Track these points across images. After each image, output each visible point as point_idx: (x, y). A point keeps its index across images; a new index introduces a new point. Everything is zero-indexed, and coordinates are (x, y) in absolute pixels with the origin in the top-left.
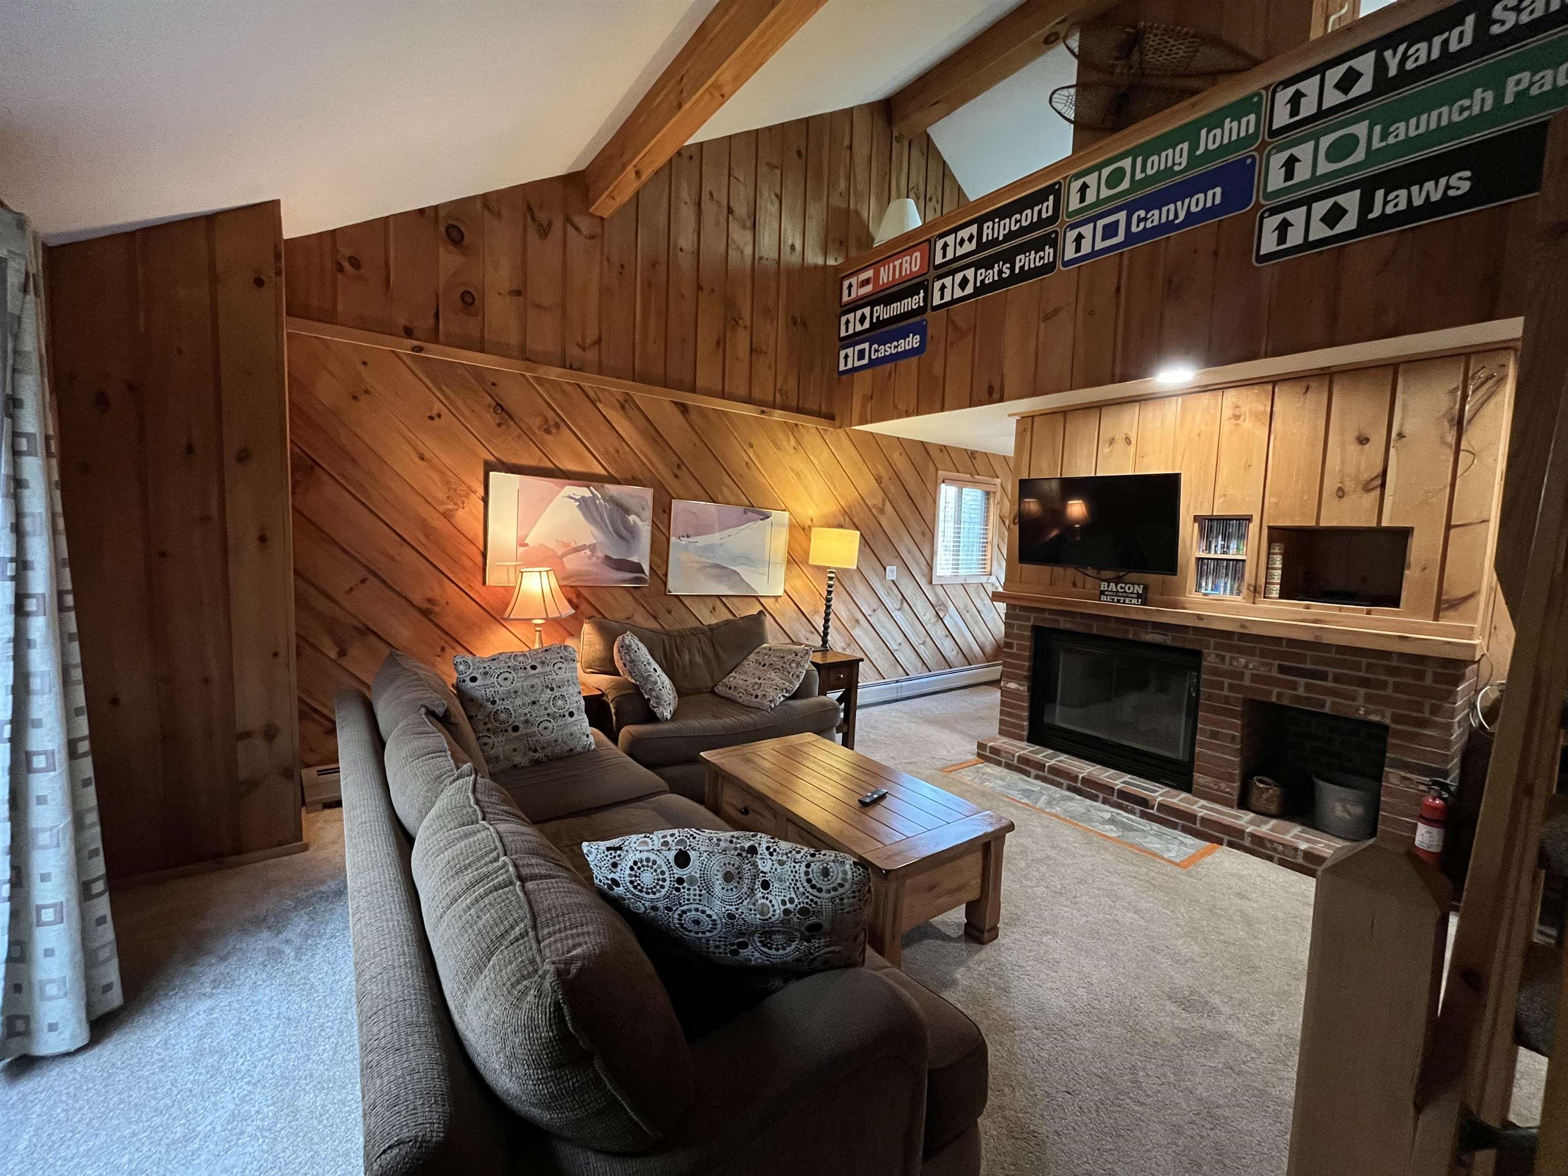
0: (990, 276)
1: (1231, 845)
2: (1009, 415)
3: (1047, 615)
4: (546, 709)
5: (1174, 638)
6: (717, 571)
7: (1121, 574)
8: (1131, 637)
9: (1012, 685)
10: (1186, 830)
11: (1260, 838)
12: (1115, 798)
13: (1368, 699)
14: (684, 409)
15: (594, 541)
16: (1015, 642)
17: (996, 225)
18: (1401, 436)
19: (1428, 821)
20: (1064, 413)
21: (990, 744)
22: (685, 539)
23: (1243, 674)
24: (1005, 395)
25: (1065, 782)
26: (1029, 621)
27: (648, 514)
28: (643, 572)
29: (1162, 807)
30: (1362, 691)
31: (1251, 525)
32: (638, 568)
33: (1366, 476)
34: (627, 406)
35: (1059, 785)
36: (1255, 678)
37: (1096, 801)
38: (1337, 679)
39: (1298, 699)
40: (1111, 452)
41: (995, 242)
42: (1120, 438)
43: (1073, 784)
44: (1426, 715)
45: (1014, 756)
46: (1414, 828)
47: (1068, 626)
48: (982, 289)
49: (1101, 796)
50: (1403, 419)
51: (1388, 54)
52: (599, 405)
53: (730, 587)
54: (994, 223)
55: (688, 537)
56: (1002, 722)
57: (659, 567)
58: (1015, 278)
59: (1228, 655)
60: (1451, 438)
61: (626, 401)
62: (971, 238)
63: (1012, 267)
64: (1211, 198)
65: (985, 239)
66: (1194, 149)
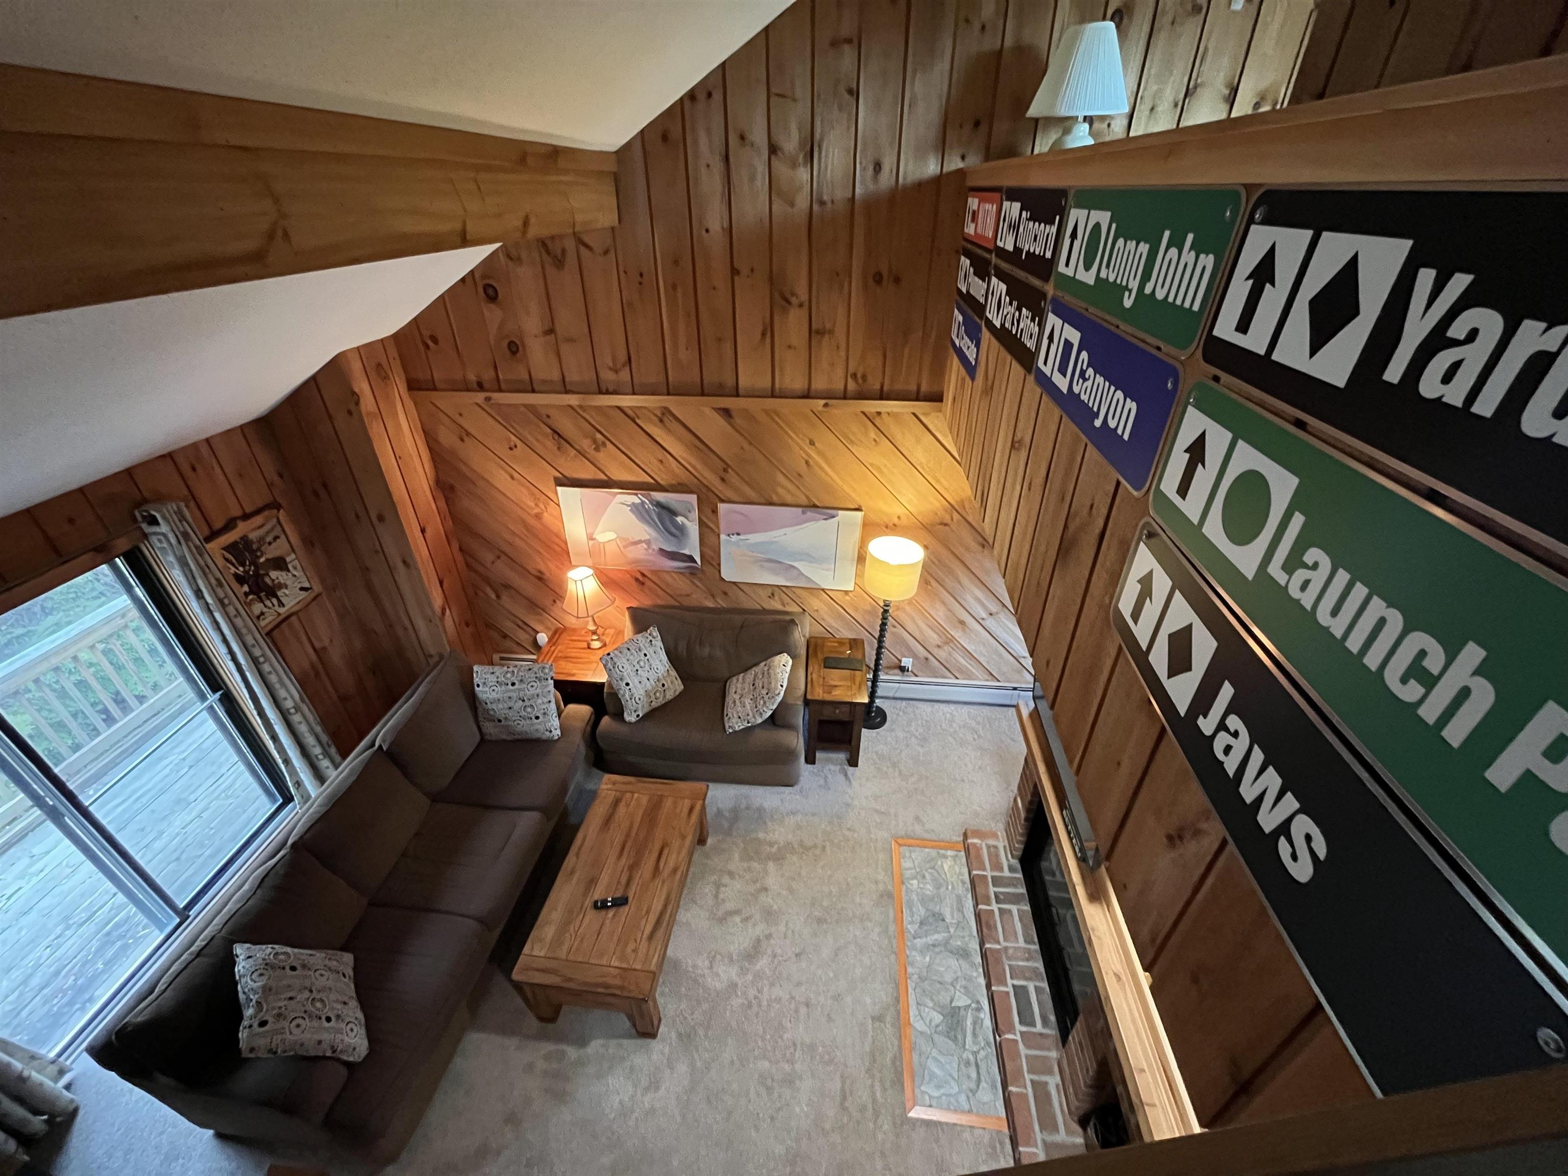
6: (771, 564)
14: (727, 414)
15: (648, 537)
17: (1026, 226)
22: (735, 536)
27: (695, 514)
28: (695, 561)
32: (691, 559)
34: (665, 419)
37: (984, 978)
45: (973, 871)
52: (637, 421)
53: (787, 579)
54: (1026, 219)
55: (738, 534)
57: (712, 558)
61: (663, 414)
62: (1014, 227)
63: (1018, 323)
64: (1128, 416)
65: (1018, 242)
66: (1148, 268)
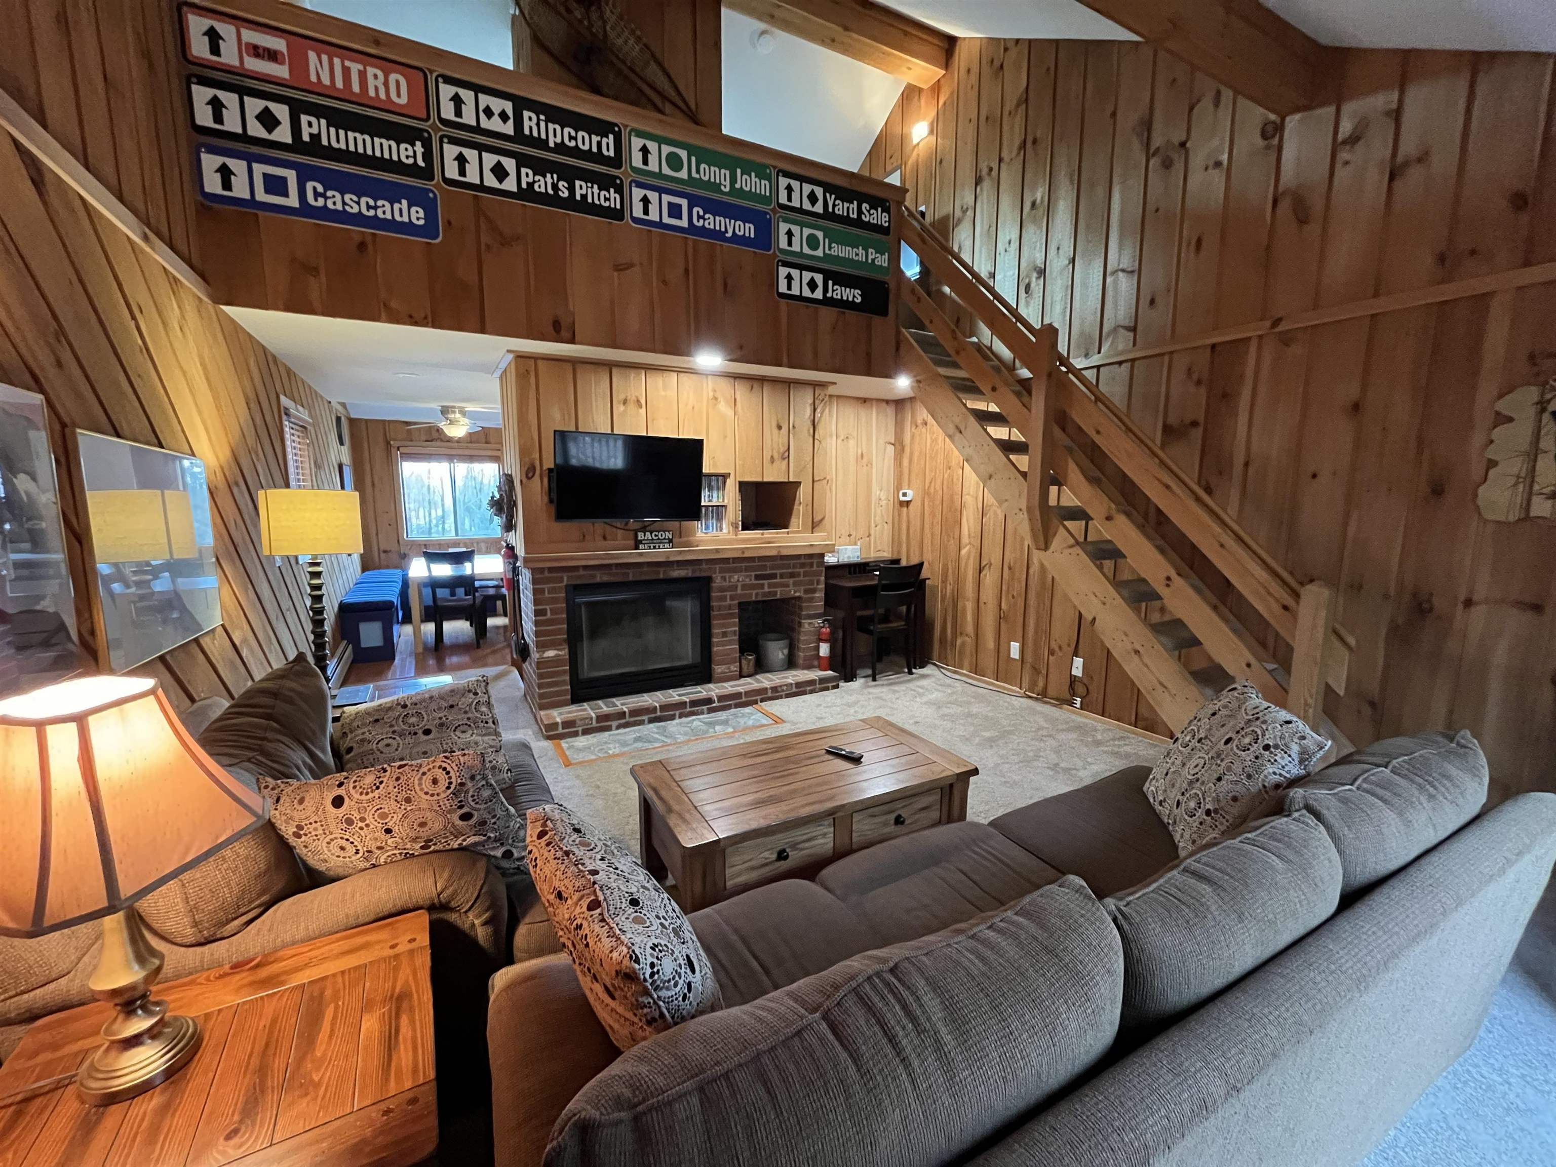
0: (544, 184)
1: (762, 701)
3: (582, 572)
5: (694, 571)
8: (661, 576)
9: (551, 653)
10: (737, 706)
11: (775, 687)
12: (688, 709)
13: (795, 584)
16: (548, 607)
17: (543, 124)
18: (794, 427)
19: (824, 641)
20: (575, 363)
21: (552, 721)
23: (736, 586)
25: (645, 718)
26: (562, 581)
28: (67, 634)
29: (721, 698)
30: (791, 581)
31: (731, 480)
32: (61, 627)
33: (782, 450)
35: (641, 723)
36: (744, 587)
37: (674, 719)
38: (782, 576)
39: (765, 594)
40: (625, 411)
41: (542, 144)
42: (631, 399)
43: (653, 715)
44: (814, 586)
45: (589, 719)
46: (818, 648)
47: (606, 579)
48: (527, 194)
49: (677, 713)
50: (794, 416)
51: (828, 195)
54: (539, 120)
56: (541, 696)
58: (572, 204)
59: (727, 575)
60: (812, 431)
62: (504, 116)
63: (571, 189)
64: (747, 230)
65: (527, 132)
66: (733, 180)
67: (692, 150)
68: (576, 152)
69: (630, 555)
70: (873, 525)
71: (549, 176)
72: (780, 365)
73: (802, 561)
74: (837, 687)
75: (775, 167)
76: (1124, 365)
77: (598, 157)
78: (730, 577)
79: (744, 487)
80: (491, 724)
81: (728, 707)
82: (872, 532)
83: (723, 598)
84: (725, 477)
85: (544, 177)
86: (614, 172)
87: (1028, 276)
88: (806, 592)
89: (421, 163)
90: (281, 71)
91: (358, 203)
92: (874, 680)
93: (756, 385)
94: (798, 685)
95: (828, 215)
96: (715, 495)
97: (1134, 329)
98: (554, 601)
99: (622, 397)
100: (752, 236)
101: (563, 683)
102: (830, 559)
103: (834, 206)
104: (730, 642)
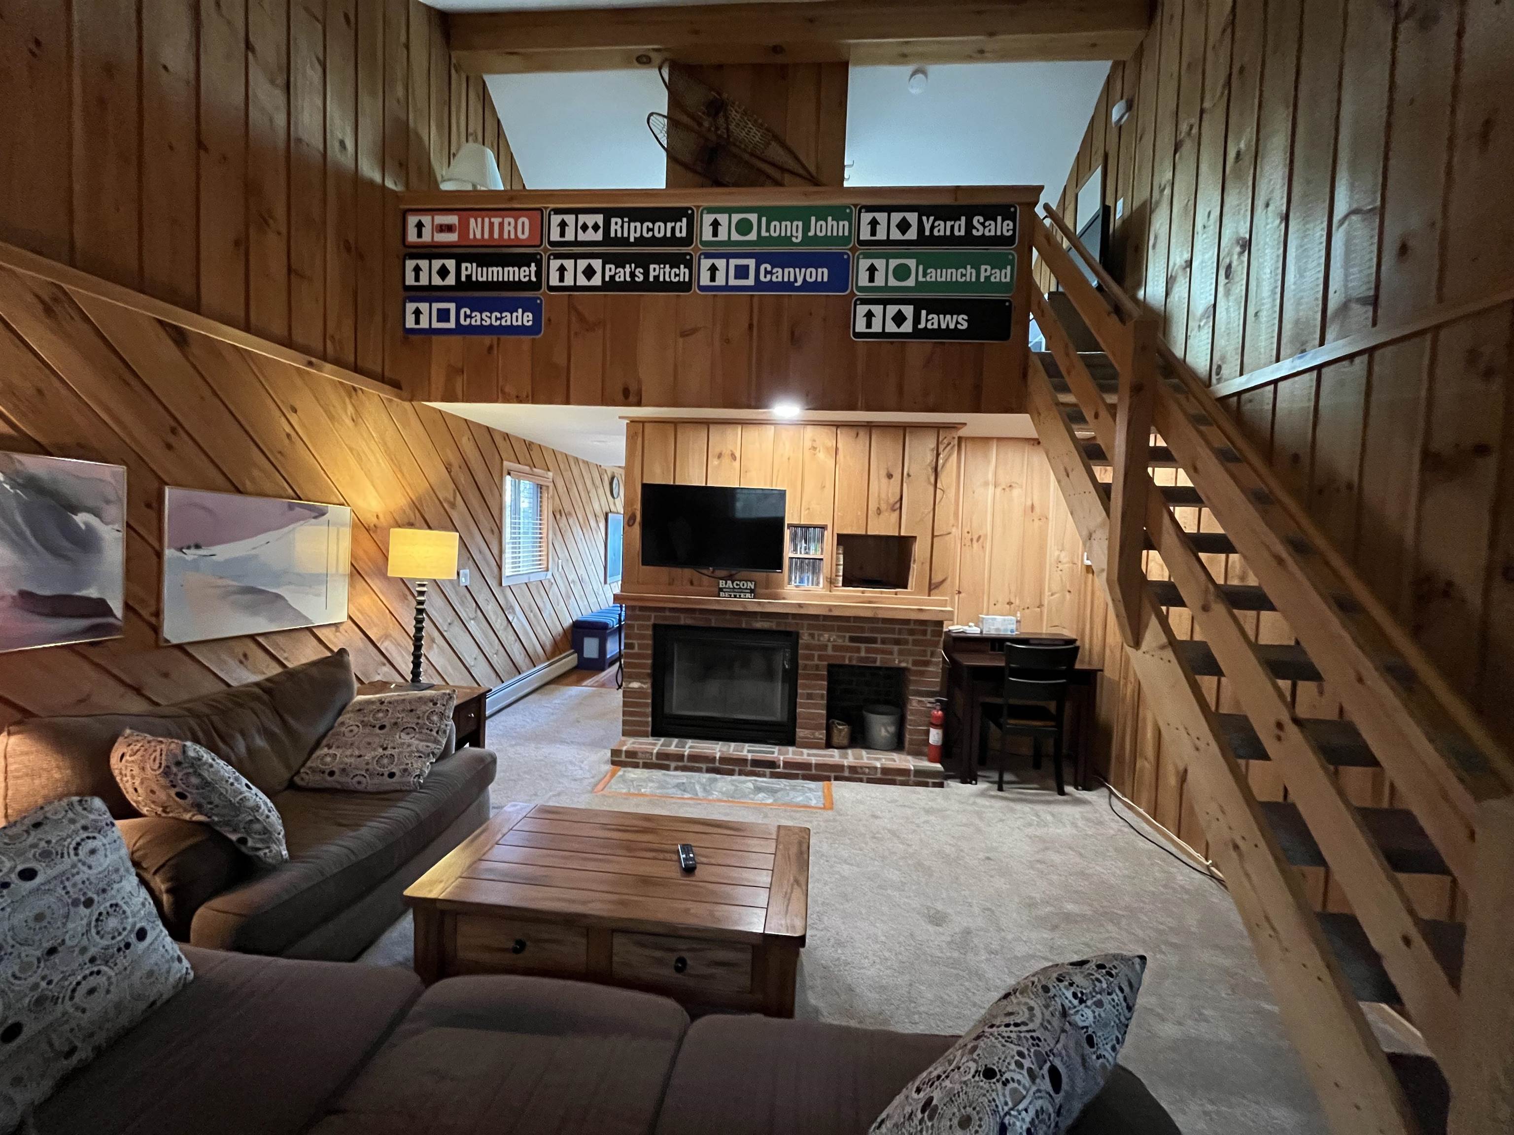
0: (622, 274)
1: (837, 779)
2: (620, 418)
3: (668, 614)
4: (84, 950)
5: (778, 624)
6: (248, 597)
7: (733, 572)
8: (744, 626)
9: (635, 685)
10: (806, 778)
11: (855, 767)
12: (749, 768)
13: (901, 653)
14: (180, 337)
16: (635, 642)
17: (626, 225)
18: (909, 475)
19: (935, 726)
20: (676, 424)
21: (624, 748)
22: (193, 551)
23: (826, 646)
24: (643, 401)
25: (704, 766)
26: (650, 620)
27: (117, 512)
28: (109, 612)
29: (787, 764)
30: (896, 648)
31: (826, 532)
32: (101, 607)
33: (892, 501)
34: (57, 309)
35: (699, 770)
36: (835, 648)
37: (732, 775)
38: (884, 642)
39: (861, 659)
40: (719, 465)
41: (624, 241)
42: (727, 452)
43: (711, 765)
44: (928, 658)
45: (652, 754)
46: (927, 733)
47: (689, 622)
48: (610, 285)
49: (737, 769)
50: (910, 463)
51: (924, 218)
53: (271, 620)
54: (623, 222)
55: (198, 547)
56: (625, 723)
57: (142, 601)
58: (648, 286)
59: (816, 633)
60: (932, 480)
61: (55, 300)
62: (596, 227)
63: (646, 274)
64: (822, 274)
65: (613, 235)
66: (806, 228)
67: (761, 211)
68: (654, 242)
69: (712, 602)
70: (1047, 593)
71: (628, 266)
72: (852, 407)
73: (912, 626)
74: (941, 785)
75: (855, 206)
76: (1357, 360)
77: (673, 240)
78: (819, 635)
79: (843, 539)
80: (434, 733)
81: (794, 777)
82: (1046, 603)
83: (810, 657)
84: (823, 528)
85: (624, 268)
86: (684, 250)
87: (1230, 254)
88: (915, 663)
89: (534, 279)
90: (453, 237)
91: (490, 318)
92: (1000, 789)
93: (863, 434)
94: (885, 771)
95: (923, 240)
96: (812, 547)
97: (1374, 301)
98: (642, 637)
99: (717, 451)
100: (826, 279)
101: (644, 715)
102: (954, 628)
103: (932, 228)
104: (815, 706)
